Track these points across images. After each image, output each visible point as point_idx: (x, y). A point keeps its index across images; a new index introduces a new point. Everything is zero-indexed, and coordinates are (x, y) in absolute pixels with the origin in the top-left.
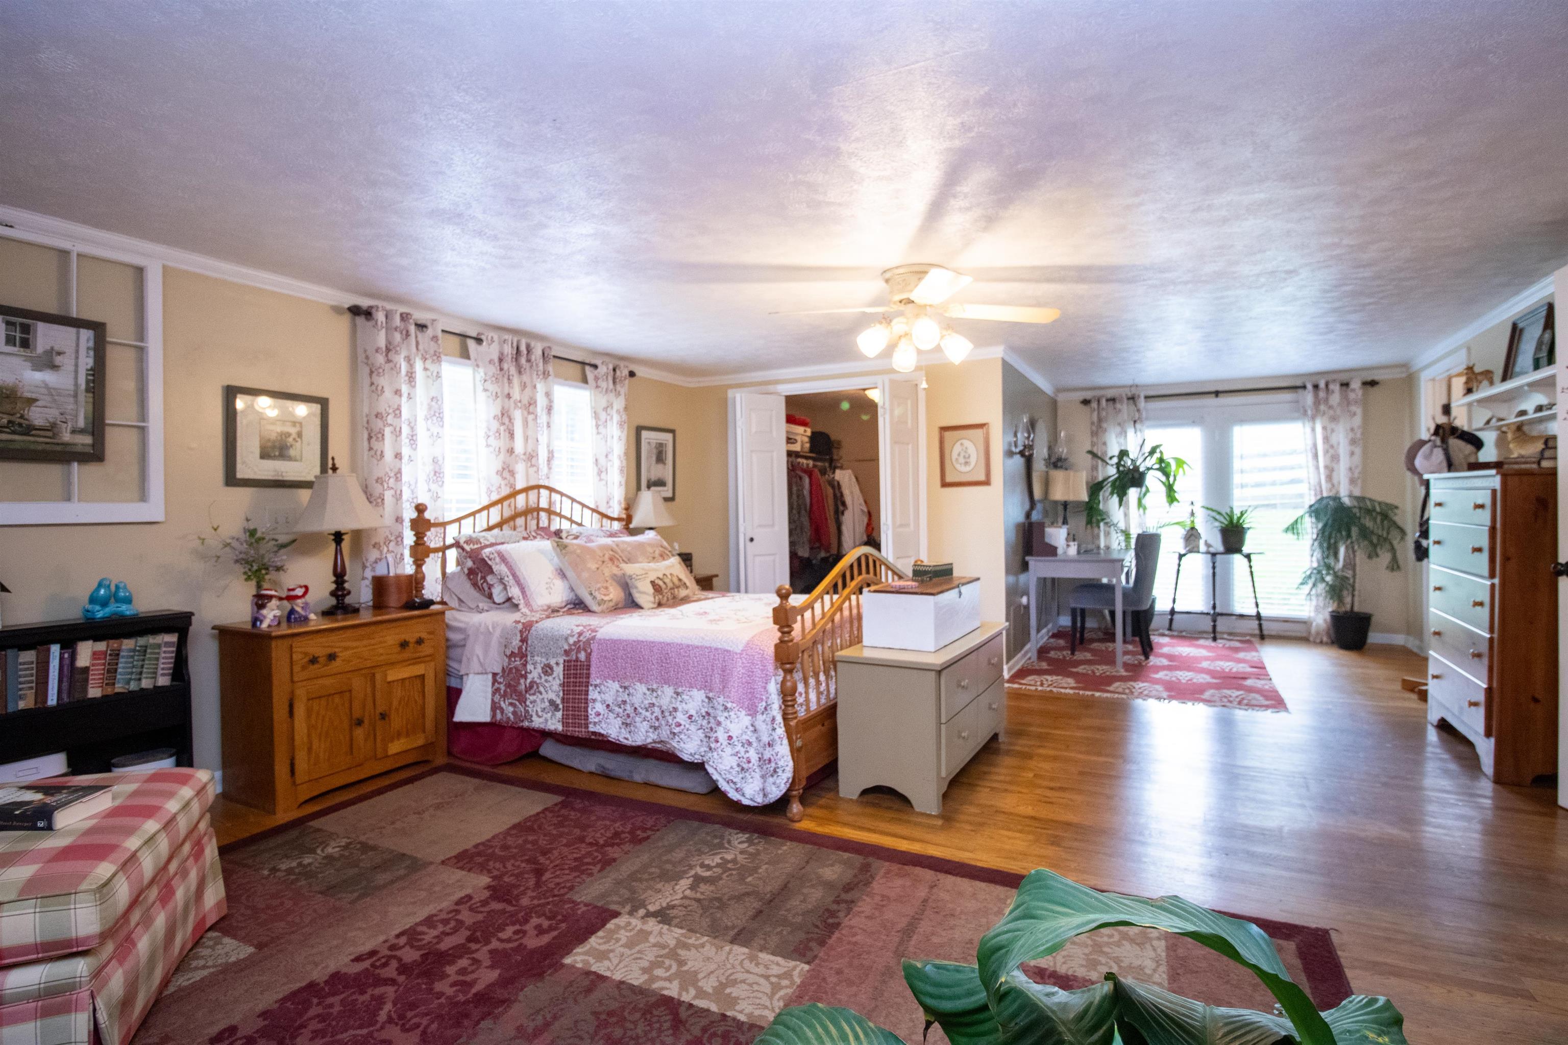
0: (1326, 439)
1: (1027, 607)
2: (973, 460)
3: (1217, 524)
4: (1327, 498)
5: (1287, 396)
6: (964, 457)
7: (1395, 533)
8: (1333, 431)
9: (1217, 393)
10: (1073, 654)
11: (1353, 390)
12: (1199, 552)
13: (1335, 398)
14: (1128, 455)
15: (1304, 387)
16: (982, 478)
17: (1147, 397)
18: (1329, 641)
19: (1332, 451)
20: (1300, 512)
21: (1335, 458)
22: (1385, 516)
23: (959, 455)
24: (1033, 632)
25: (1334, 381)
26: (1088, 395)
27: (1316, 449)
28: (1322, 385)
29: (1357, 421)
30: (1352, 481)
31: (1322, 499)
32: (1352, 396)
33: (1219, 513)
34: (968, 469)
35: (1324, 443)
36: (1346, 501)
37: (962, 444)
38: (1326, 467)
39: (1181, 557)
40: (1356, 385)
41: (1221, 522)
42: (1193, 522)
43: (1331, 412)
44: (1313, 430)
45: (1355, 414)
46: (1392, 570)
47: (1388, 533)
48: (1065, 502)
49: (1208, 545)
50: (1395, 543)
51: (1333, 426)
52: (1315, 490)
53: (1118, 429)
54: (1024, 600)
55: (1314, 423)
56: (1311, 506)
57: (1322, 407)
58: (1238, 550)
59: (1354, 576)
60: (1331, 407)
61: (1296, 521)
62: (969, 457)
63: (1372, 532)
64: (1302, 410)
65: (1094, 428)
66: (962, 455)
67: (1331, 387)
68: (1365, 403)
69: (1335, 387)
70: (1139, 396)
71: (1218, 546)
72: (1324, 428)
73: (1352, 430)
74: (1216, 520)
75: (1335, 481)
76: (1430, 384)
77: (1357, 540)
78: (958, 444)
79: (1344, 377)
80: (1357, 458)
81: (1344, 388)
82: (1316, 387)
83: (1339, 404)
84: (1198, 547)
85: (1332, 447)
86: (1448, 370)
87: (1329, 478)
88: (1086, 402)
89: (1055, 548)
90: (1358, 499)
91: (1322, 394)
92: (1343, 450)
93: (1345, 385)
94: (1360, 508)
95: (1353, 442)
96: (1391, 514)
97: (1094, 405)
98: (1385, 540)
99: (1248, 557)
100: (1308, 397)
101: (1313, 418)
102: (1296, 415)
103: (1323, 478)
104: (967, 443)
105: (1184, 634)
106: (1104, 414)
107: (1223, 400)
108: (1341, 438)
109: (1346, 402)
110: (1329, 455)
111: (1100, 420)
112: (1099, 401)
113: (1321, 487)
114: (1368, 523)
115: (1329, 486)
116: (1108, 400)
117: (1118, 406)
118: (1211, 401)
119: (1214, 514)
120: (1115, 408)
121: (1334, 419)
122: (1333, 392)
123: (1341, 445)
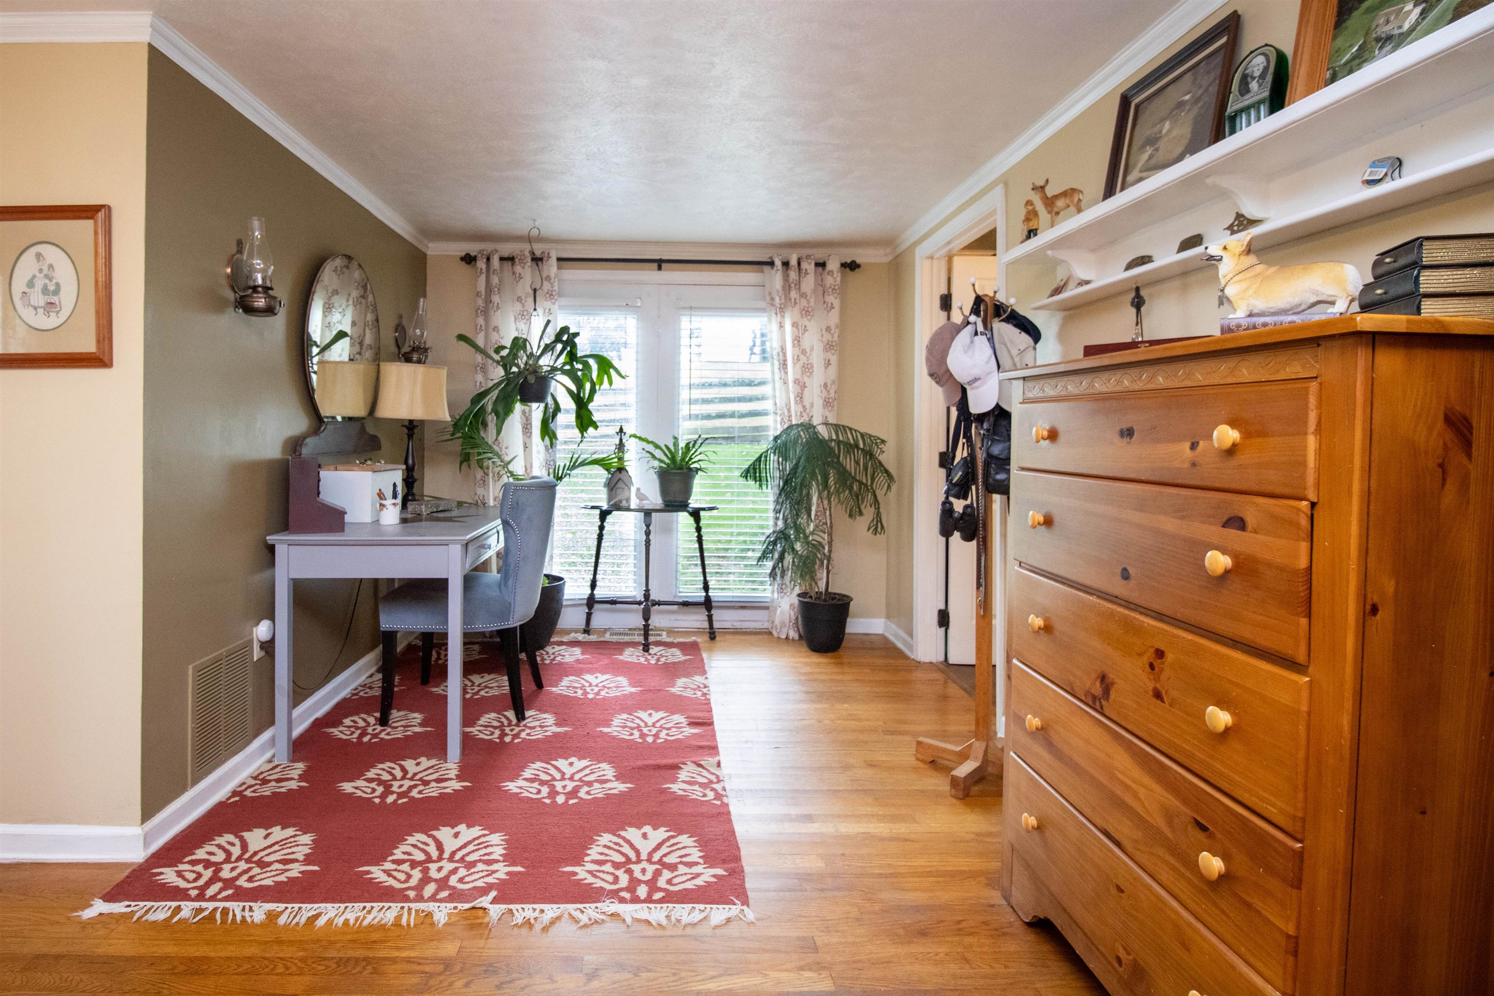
0: (797, 341)
1: (268, 646)
2: (67, 298)
3: (656, 464)
4: (798, 425)
5: (749, 276)
6: (45, 291)
7: (881, 478)
8: (806, 330)
9: (660, 263)
10: (384, 721)
11: (831, 273)
12: (628, 509)
13: (809, 283)
14: (524, 348)
15: (771, 264)
16: (89, 346)
17: (559, 260)
18: (796, 637)
19: (803, 359)
20: (762, 447)
21: (807, 369)
22: (869, 454)
23: (31, 284)
24: (282, 700)
25: (808, 257)
26: (472, 248)
27: (785, 355)
28: (794, 262)
29: (834, 317)
30: (827, 403)
31: (791, 427)
32: (829, 281)
33: (657, 447)
34: (53, 321)
35: (794, 346)
36: (823, 432)
37: (39, 256)
38: (796, 381)
39: (604, 515)
40: (833, 265)
41: (661, 461)
42: (621, 459)
43: (804, 302)
44: (781, 326)
45: (832, 308)
46: (875, 532)
47: (873, 479)
48: (411, 421)
49: (641, 496)
50: (880, 494)
51: (805, 322)
52: (782, 414)
53: (518, 307)
54: (262, 630)
55: (783, 317)
56: (776, 438)
57: (794, 294)
58: (682, 506)
59: (830, 543)
60: (803, 295)
61: (759, 459)
62: (56, 292)
63: (854, 478)
64: (768, 298)
65: (480, 302)
66: (39, 284)
67: (804, 265)
68: (842, 291)
69: (809, 266)
70: (549, 257)
71: (655, 499)
72: (795, 325)
73: (828, 329)
74: (653, 456)
75: (807, 403)
76: (927, 263)
77: (837, 491)
78: (28, 258)
79: (820, 254)
80: (833, 370)
81: (820, 269)
82: (786, 264)
83: (815, 291)
84: (628, 500)
85: (804, 352)
86: (949, 243)
87: (800, 397)
88: (469, 259)
89: (340, 514)
90: (837, 427)
91: (793, 275)
92: (817, 358)
93: (821, 265)
94: (839, 442)
95: (829, 347)
96: (876, 452)
97: (481, 264)
98: (867, 488)
99: (696, 515)
100: (776, 278)
101: (782, 310)
102: (762, 304)
103: (792, 397)
104: (51, 254)
105: (607, 637)
106: (495, 280)
107: (669, 275)
108: (813, 340)
109: (822, 289)
110: (800, 364)
111: (489, 290)
112: (488, 259)
113: (789, 410)
114: (849, 464)
115: (800, 409)
116: (502, 259)
117: (518, 269)
118: (651, 275)
119: (650, 448)
120: (514, 273)
121: (806, 312)
122: (807, 273)
123: (815, 352)
